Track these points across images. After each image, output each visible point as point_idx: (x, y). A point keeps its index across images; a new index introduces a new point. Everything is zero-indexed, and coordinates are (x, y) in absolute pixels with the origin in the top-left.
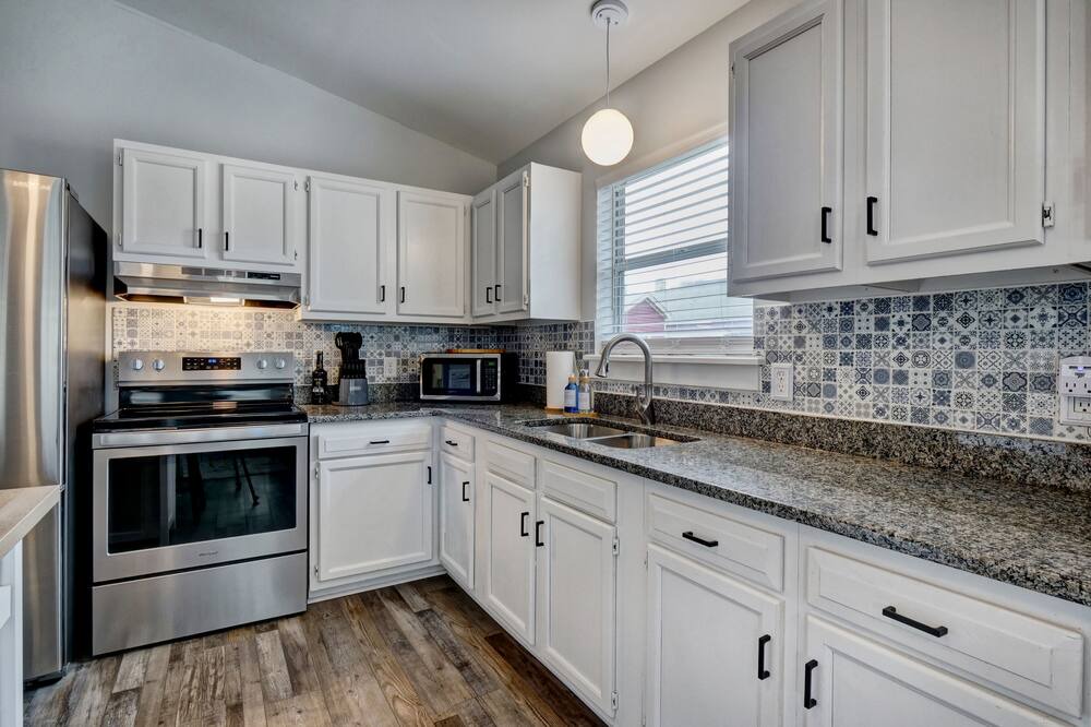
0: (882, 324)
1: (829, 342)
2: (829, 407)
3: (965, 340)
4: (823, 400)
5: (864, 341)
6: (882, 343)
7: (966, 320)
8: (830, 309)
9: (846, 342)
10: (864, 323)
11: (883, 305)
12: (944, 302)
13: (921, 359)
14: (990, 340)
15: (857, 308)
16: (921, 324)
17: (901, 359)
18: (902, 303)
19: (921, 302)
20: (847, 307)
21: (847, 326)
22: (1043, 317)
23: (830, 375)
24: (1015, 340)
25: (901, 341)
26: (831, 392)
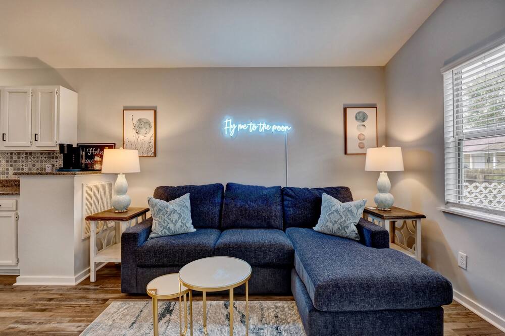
0: (19, 158)
1: (7, 162)
2: (7, 177)
3: (34, 162)
4: (6, 175)
5: (15, 161)
6: (19, 162)
7: (34, 158)
8: (7, 154)
9: (11, 161)
10: (15, 157)
11: (19, 154)
12: (30, 154)
13: (26, 165)
14: (38, 162)
15: (13, 154)
16: (27, 158)
17: (23, 165)
18: (23, 154)
19: (26, 154)
20: (11, 154)
21: (11, 158)
22: (45, 158)
23: (7, 169)
24: (42, 162)
25: (22, 162)
26: (8, 173)
